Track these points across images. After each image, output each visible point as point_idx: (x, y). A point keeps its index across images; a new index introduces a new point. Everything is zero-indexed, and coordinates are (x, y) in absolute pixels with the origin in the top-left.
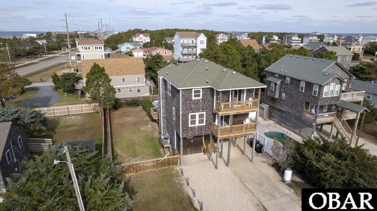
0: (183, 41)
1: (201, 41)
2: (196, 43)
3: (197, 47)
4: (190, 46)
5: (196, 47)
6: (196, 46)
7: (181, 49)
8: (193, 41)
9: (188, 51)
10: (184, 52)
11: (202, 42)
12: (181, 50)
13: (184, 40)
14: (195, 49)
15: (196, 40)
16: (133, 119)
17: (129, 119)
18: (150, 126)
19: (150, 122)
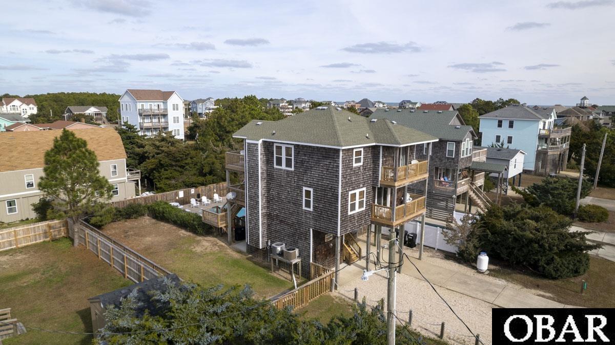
0: (143, 105)
1: (174, 105)
2: (166, 110)
3: (167, 115)
4: (155, 114)
5: (165, 116)
6: (166, 113)
8: (158, 105)
9: (151, 122)
10: (145, 125)
11: (175, 107)
12: (139, 121)
13: (142, 103)
14: (163, 120)
15: (165, 103)
16: (159, 239)
17: (148, 240)
18: (207, 244)
19: (199, 238)
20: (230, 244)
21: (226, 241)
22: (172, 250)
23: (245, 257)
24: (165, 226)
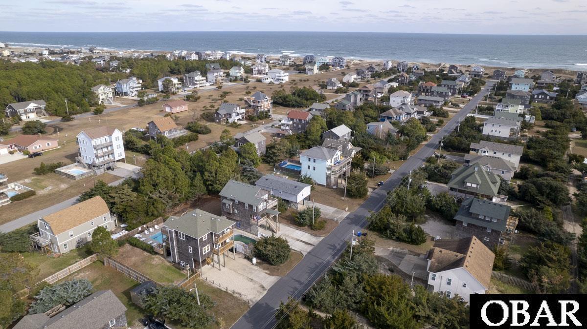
0: (95, 142)
2: (111, 142)
4: (104, 146)
5: (111, 146)
7: (95, 152)
8: (106, 140)
9: (103, 151)
10: (99, 155)
11: (117, 139)
14: (110, 148)
15: (110, 137)
16: (137, 258)
17: (133, 259)
18: (157, 260)
19: (153, 256)
20: (165, 259)
21: (164, 257)
22: (144, 264)
23: (172, 264)
24: (138, 250)
